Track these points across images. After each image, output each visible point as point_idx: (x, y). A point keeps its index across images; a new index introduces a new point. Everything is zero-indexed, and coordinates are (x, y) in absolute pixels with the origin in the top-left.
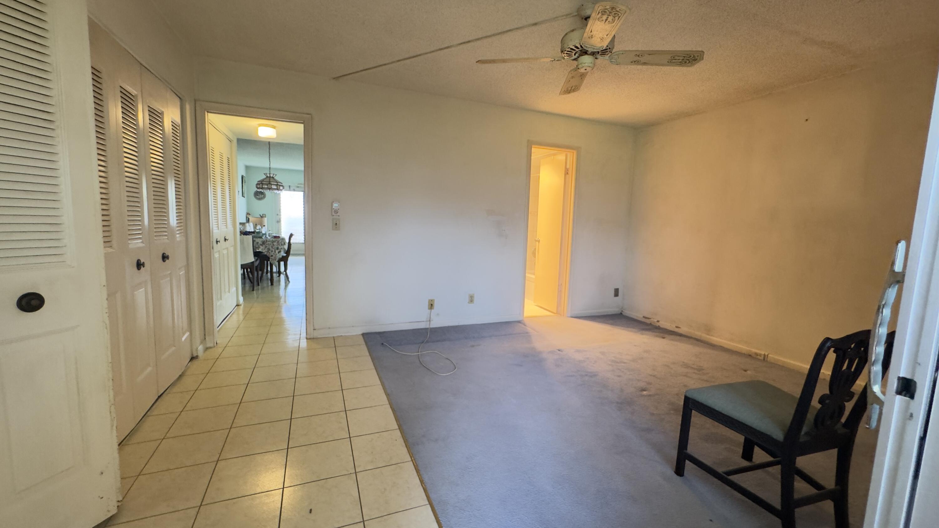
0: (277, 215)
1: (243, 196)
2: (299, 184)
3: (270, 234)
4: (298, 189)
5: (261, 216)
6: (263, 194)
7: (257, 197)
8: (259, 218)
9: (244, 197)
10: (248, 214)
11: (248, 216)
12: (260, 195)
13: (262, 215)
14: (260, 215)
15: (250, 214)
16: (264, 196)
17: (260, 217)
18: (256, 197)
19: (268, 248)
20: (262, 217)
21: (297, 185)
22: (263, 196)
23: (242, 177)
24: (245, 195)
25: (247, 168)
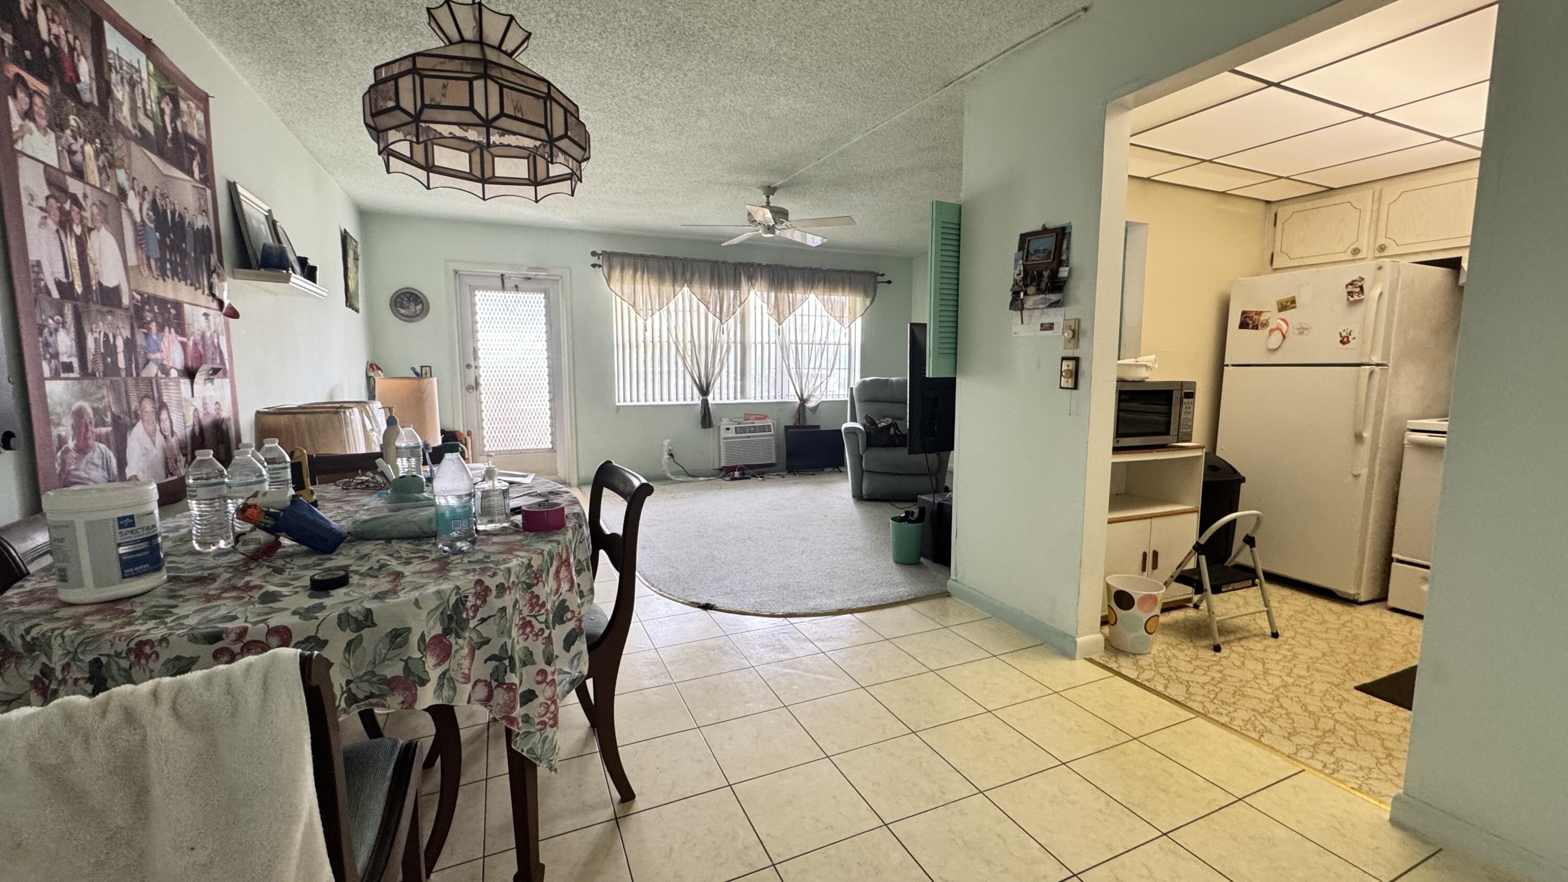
0: (468, 366)
1: (350, 302)
2: (530, 269)
3: (496, 500)
4: (527, 285)
5: (416, 373)
6: (422, 302)
7: (403, 311)
8: (413, 378)
9: (357, 311)
10: (373, 367)
11: (371, 374)
12: (412, 306)
13: (418, 370)
14: (413, 369)
15: (379, 368)
16: (422, 310)
17: (415, 376)
18: (398, 312)
19: (493, 648)
20: (419, 375)
21: (524, 272)
22: (419, 307)
23: (345, 238)
24: (361, 305)
25: (365, 215)
